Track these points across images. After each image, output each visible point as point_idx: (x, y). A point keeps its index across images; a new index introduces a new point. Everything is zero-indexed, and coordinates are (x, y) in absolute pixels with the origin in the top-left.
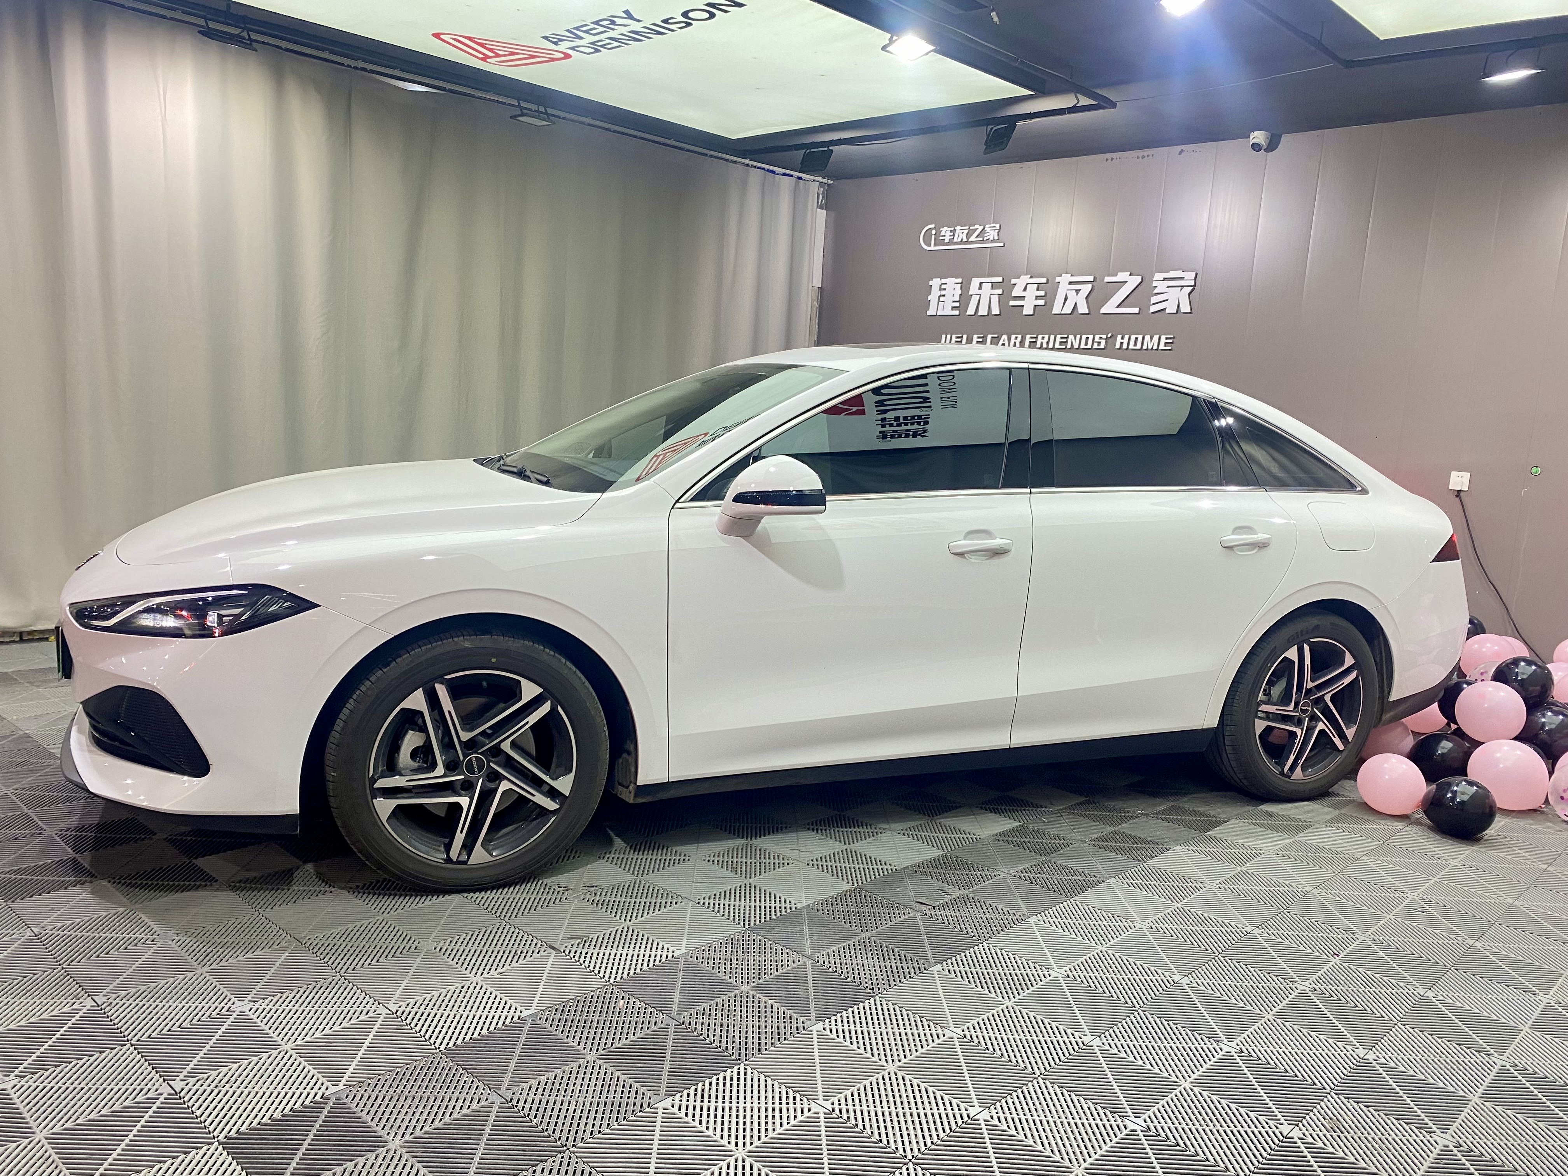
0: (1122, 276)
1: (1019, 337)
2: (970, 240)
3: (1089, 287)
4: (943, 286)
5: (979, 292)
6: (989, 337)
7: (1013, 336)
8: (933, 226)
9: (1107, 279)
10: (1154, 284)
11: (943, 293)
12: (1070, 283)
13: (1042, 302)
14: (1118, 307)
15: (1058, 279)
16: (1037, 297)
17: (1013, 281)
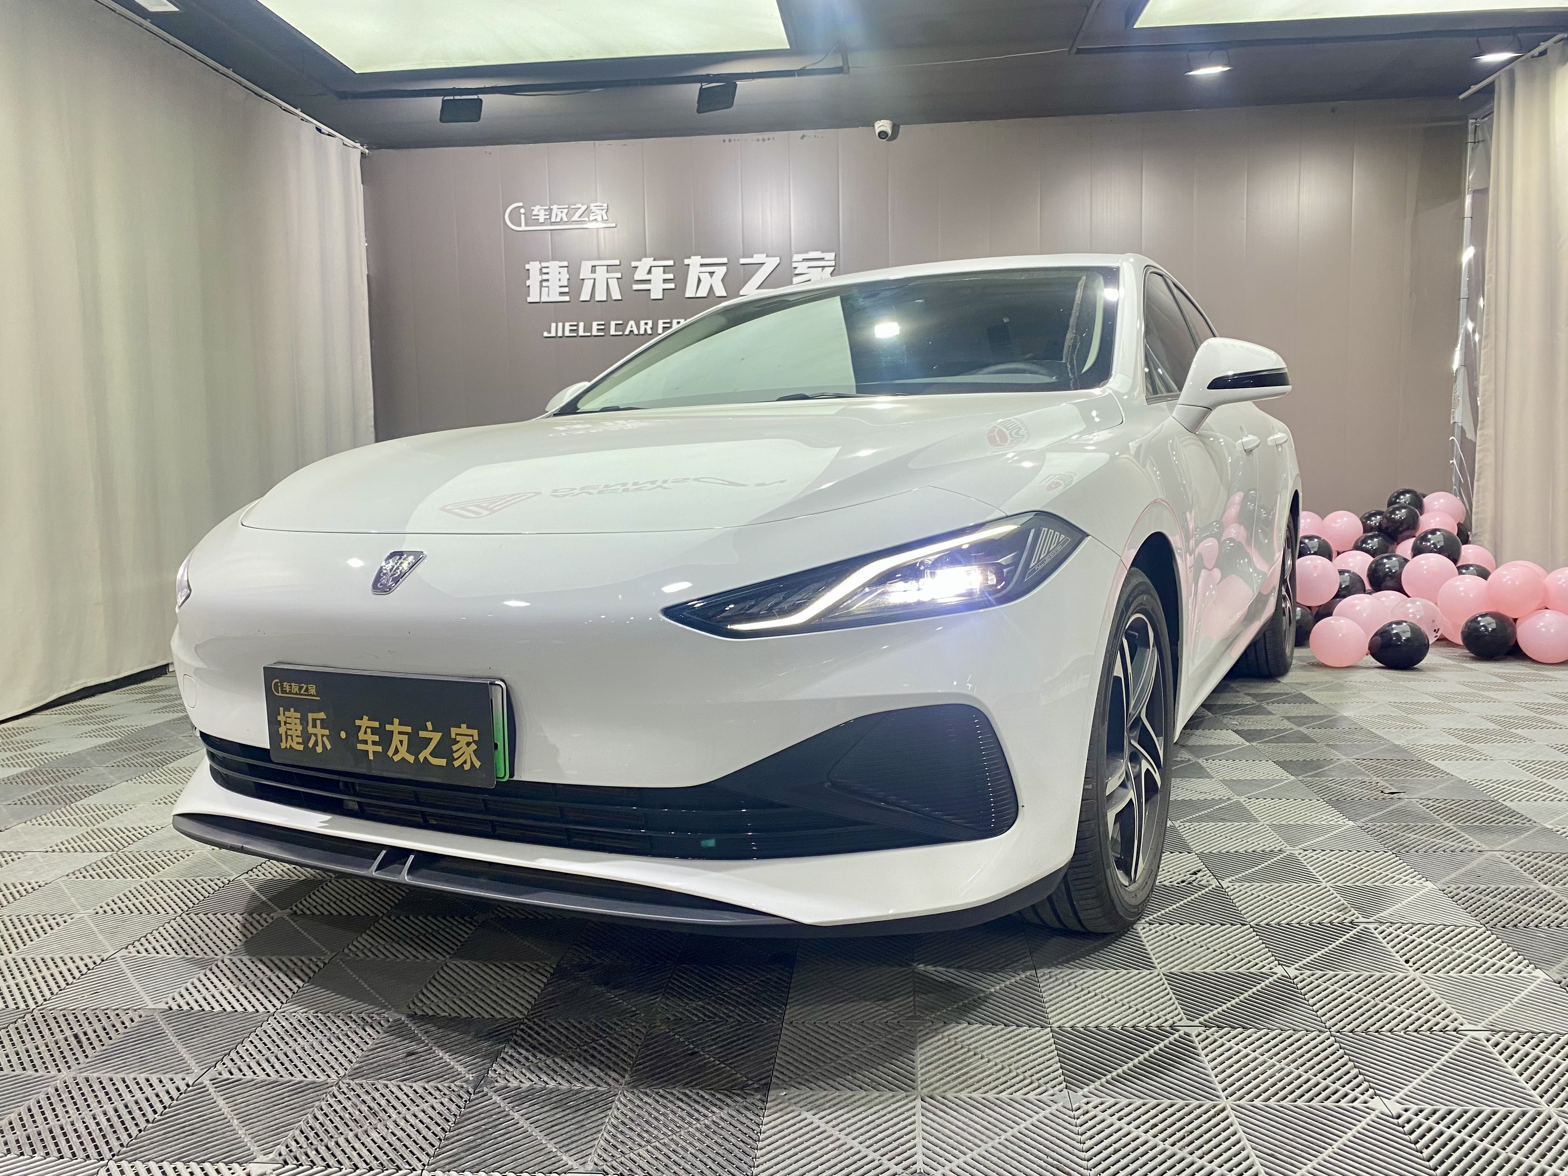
0: (758, 258)
1: (650, 322)
2: (573, 219)
3: (724, 269)
4: (544, 270)
5: (593, 276)
6: (613, 324)
7: (642, 322)
8: (521, 204)
9: (742, 261)
10: (794, 265)
11: (545, 277)
12: (702, 265)
13: (672, 286)
14: (758, 288)
15: (686, 261)
16: (665, 281)
17: (634, 264)
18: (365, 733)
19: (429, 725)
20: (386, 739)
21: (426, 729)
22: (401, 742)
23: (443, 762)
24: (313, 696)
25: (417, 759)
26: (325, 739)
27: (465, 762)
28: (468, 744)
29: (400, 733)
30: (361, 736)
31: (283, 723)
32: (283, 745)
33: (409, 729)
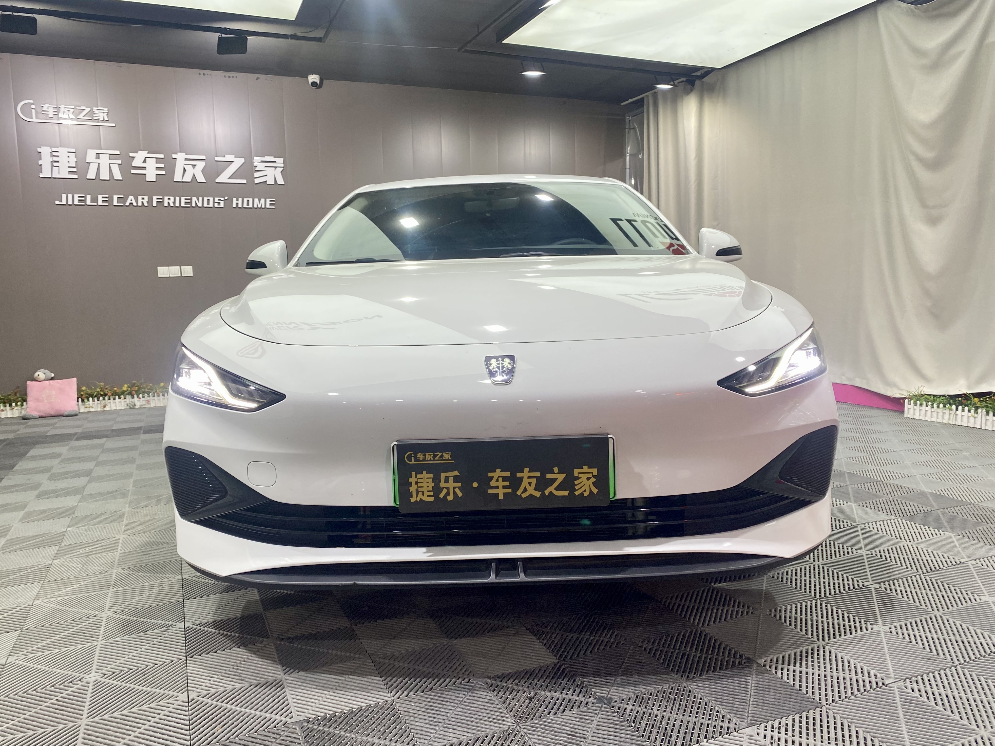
0: (229, 158)
1: (146, 198)
2: (79, 117)
3: (203, 164)
4: (55, 154)
5: (98, 161)
6: (115, 197)
7: (140, 198)
8: (32, 101)
9: (217, 159)
10: (255, 164)
11: (55, 159)
12: (186, 159)
13: (163, 172)
14: (229, 178)
15: (174, 156)
16: (158, 168)
17: (131, 155)
18: (497, 481)
19: (556, 469)
20: (515, 483)
21: (553, 472)
22: (530, 484)
23: (566, 493)
24: (449, 460)
25: (543, 494)
26: (457, 490)
27: (585, 491)
28: (588, 479)
29: (529, 477)
30: (493, 484)
31: (414, 484)
32: (413, 500)
33: (538, 474)
